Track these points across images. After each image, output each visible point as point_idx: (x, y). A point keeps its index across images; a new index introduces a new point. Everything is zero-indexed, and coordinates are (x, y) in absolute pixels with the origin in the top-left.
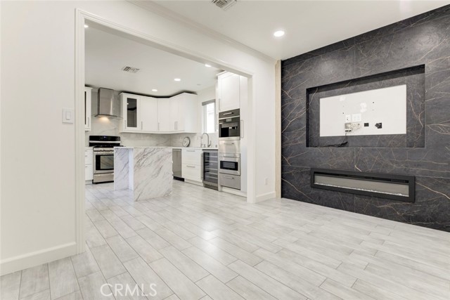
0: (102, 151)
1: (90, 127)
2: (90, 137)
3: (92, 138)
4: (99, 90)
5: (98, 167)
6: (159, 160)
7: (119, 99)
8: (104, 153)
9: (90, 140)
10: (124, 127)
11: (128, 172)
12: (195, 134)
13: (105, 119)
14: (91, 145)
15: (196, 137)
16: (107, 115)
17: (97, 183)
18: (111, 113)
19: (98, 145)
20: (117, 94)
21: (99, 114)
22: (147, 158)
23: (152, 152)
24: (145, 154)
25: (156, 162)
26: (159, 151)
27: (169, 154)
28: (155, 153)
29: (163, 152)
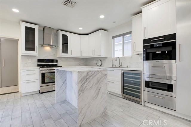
0: (45, 70)
1: (38, 53)
2: (38, 60)
3: (39, 61)
4: (44, 29)
5: (43, 82)
6: (98, 82)
7: (57, 35)
8: (47, 71)
9: (38, 62)
10: (60, 53)
11: (66, 88)
12: (106, 58)
13: (47, 48)
14: (38, 65)
15: (107, 60)
16: (49, 45)
17: (42, 93)
18: (51, 44)
19: (43, 66)
20: (55, 31)
21: (44, 44)
22: (89, 82)
23: (93, 75)
24: (88, 77)
25: (96, 84)
26: (98, 73)
27: (106, 76)
28: (95, 76)
29: (101, 74)
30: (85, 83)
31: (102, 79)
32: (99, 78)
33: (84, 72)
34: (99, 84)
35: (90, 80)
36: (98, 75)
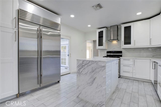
2: (107, 52)
10: (122, 45)
22: (84, 69)
23: (88, 64)
24: (83, 65)
25: (90, 72)
26: (93, 64)
27: (103, 68)
28: (90, 65)
29: (96, 65)
30: (81, 68)
31: (97, 70)
32: (94, 68)
33: (80, 60)
34: (94, 74)
35: (85, 67)
36: (92, 65)
